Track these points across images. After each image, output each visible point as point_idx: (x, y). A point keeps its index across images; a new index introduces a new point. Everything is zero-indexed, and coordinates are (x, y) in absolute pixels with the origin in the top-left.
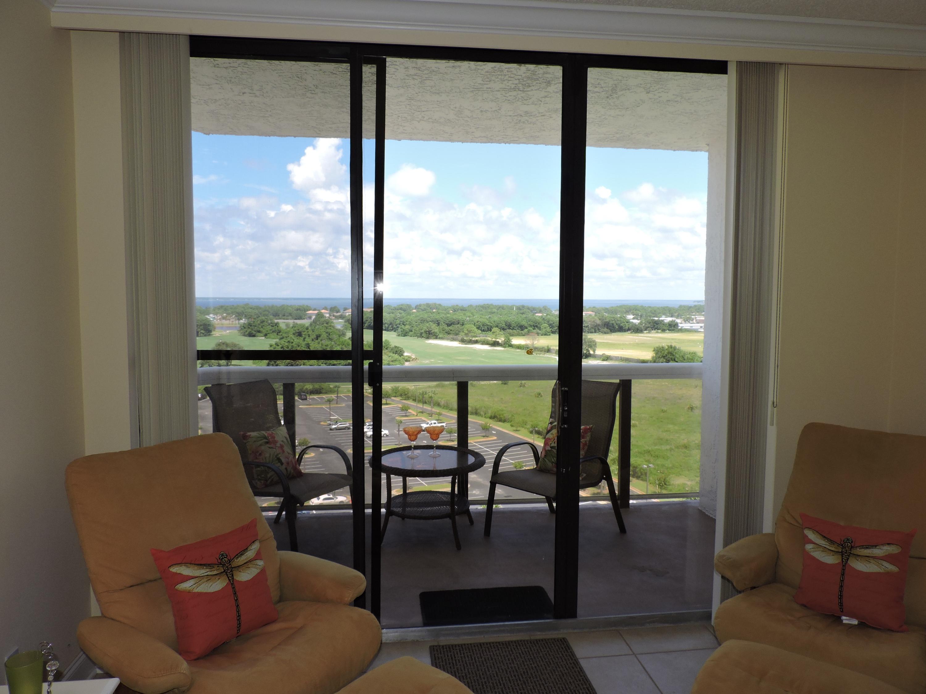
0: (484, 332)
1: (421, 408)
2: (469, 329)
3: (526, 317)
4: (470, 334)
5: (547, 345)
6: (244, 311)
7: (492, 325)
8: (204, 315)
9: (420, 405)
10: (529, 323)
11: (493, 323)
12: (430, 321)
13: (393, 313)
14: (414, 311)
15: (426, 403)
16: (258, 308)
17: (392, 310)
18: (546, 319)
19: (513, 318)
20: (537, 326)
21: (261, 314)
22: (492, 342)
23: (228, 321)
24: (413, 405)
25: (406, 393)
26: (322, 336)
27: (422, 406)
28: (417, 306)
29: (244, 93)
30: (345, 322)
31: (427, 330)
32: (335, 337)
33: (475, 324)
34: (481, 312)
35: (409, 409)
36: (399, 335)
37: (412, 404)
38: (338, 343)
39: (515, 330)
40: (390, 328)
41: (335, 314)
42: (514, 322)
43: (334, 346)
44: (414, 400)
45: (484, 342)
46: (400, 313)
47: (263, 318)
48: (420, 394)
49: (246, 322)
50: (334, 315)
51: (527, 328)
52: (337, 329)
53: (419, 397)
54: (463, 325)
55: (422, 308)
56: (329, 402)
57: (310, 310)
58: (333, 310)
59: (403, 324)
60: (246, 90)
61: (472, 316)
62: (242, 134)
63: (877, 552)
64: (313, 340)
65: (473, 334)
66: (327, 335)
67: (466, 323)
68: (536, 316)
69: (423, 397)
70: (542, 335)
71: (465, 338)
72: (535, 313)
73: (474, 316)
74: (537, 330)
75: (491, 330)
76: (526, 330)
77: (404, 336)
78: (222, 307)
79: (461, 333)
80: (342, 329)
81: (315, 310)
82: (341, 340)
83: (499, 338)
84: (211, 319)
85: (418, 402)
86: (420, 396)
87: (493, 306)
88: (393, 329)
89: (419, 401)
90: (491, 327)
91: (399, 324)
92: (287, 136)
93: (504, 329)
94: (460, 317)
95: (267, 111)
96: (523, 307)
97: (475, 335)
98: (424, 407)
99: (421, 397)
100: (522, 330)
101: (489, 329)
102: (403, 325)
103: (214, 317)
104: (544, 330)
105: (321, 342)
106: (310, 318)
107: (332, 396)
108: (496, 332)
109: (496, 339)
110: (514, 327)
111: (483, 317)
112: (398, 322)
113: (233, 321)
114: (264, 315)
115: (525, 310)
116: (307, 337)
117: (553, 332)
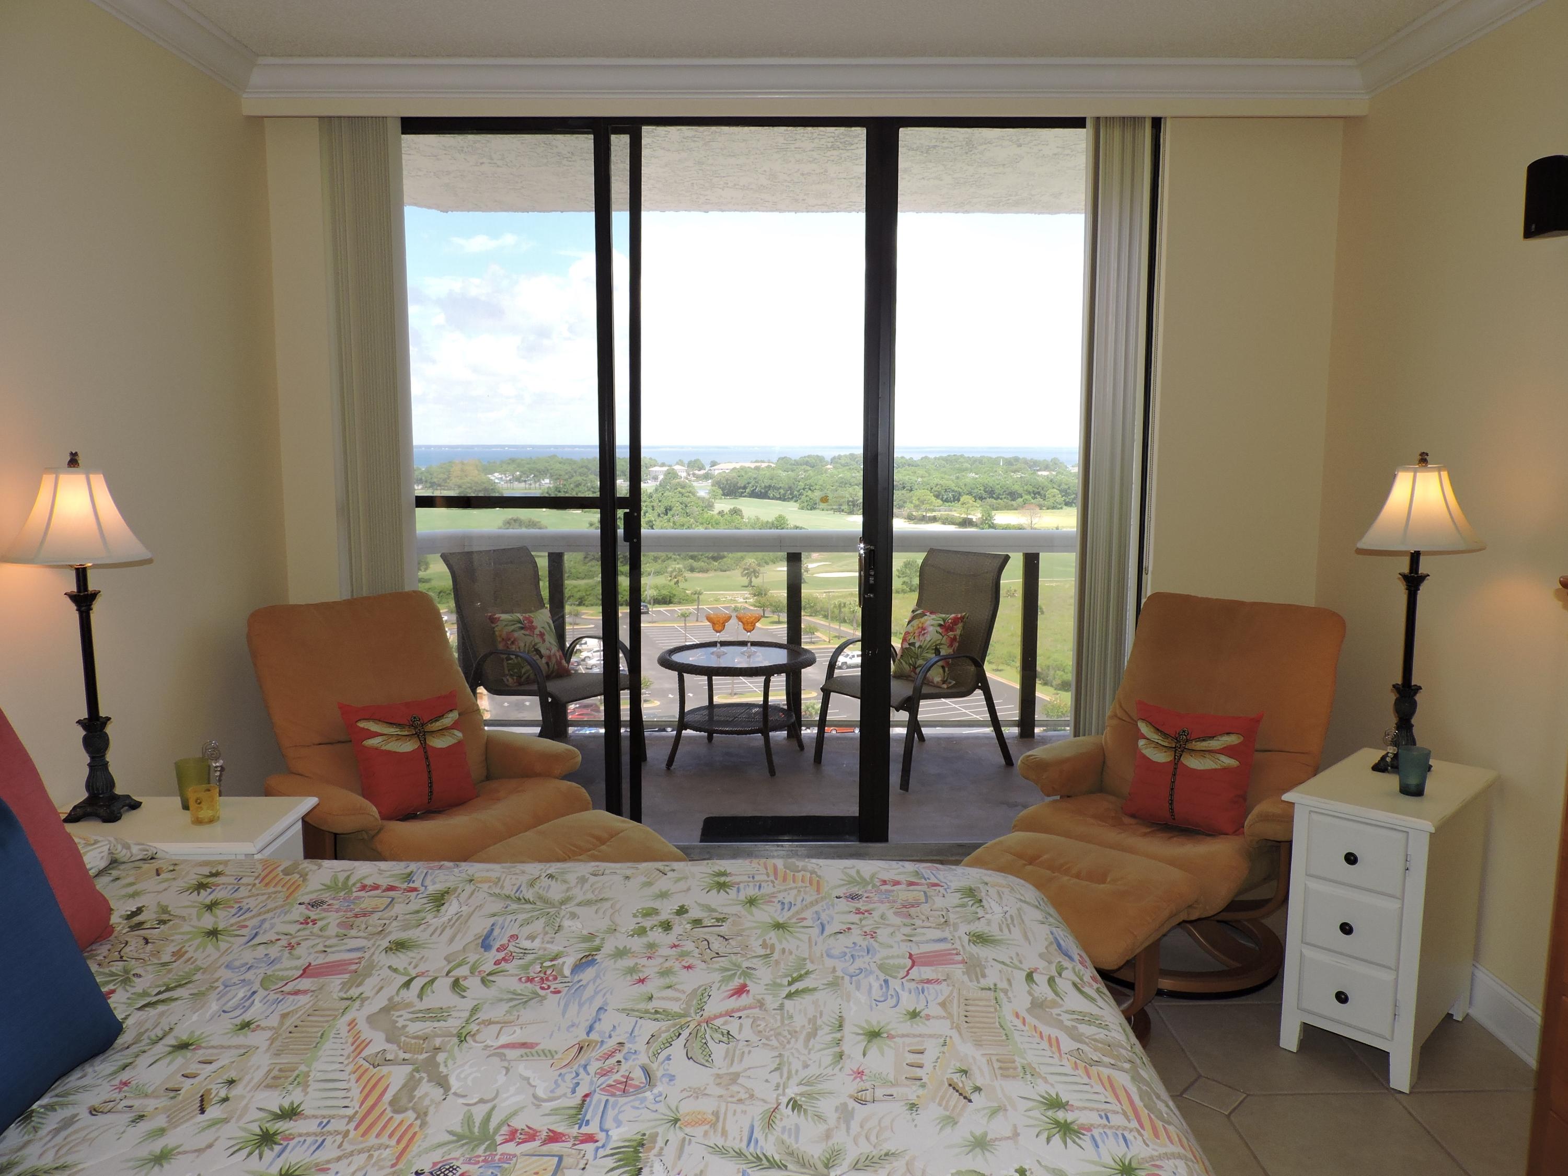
0: (948, 502)
1: (836, 629)
2: (922, 498)
3: (1021, 477)
4: (923, 507)
5: (1056, 526)
6: (549, 468)
7: (961, 490)
8: (486, 475)
9: (835, 625)
10: (1026, 487)
11: (963, 487)
12: (856, 485)
13: (793, 471)
14: (829, 466)
15: (845, 621)
16: (571, 462)
17: (791, 464)
18: (1055, 480)
19: (999, 479)
20: (1039, 493)
21: (575, 472)
22: (960, 520)
23: (523, 484)
24: (823, 625)
25: (812, 604)
26: (675, 508)
27: (838, 627)
28: (834, 458)
29: (482, 163)
30: (713, 485)
31: (851, 499)
32: (696, 510)
33: (932, 489)
34: (943, 469)
35: (817, 630)
36: (802, 509)
37: (822, 622)
38: (700, 520)
39: (1001, 499)
40: (788, 495)
41: (697, 472)
42: (999, 486)
43: (694, 526)
44: (826, 617)
45: (947, 519)
46: (806, 471)
47: (579, 478)
48: (835, 607)
49: (551, 486)
50: (694, 474)
51: (1022, 497)
52: (699, 498)
53: (833, 612)
54: (911, 490)
55: (843, 461)
56: (683, 618)
57: (655, 466)
58: (695, 465)
59: (810, 489)
60: (484, 160)
61: (927, 475)
62: (491, 210)
63: (1215, 744)
64: (659, 515)
65: (928, 507)
66: (683, 506)
67: (916, 487)
68: (1038, 476)
69: (840, 611)
70: (1048, 509)
71: (914, 513)
72: (1038, 470)
73: (930, 475)
74: (1039, 500)
75: (959, 500)
76: (1020, 500)
77: (811, 510)
78: (513, 461)
79: (908, 505)
80: (707, 496)
81: (663, 465)
82: (706, 516)
83: (972, 513)
84: (497, 481)
85: (832, 620)
86: (835, 610)
87: (965, 458)
88: (792, 498)
89: (834, 618)
90: (960, 494)
91: (804, 489)
92: (551, 211)
93: (981, 498)
94: (907, 478)
95: (517, 182)
96: (1017, 459)
97: (932, 507)
98: (842, 628)
99: (837, 611)
100: (1013, 500)
101: (956, 498)
102: (810, 491)
103: (501, 478)
104: (1052, 500)
105: (672, 520)
106: (655, 478)
107: (690, 607)
108: (968, 502)
109: (967, 514)
110: (999, 494)
111: (946, 476)
112: (801, 484)
113: (530, 484)
114: (581, 474)
115: (1019, 465)
116: (650, 510)
117: (1068, 504)
